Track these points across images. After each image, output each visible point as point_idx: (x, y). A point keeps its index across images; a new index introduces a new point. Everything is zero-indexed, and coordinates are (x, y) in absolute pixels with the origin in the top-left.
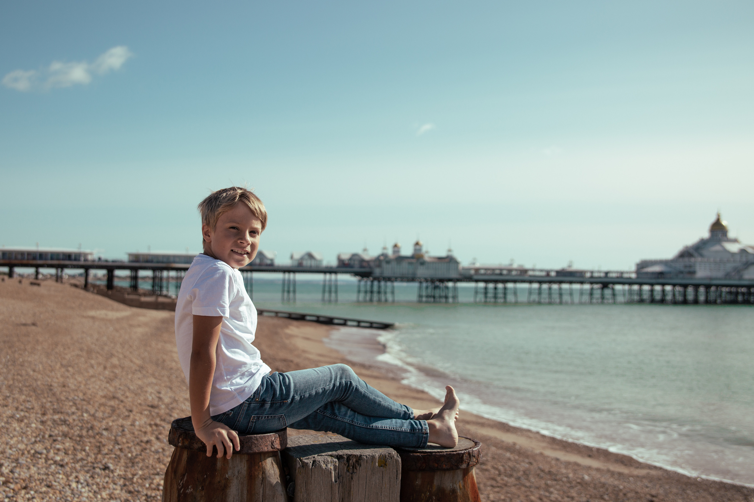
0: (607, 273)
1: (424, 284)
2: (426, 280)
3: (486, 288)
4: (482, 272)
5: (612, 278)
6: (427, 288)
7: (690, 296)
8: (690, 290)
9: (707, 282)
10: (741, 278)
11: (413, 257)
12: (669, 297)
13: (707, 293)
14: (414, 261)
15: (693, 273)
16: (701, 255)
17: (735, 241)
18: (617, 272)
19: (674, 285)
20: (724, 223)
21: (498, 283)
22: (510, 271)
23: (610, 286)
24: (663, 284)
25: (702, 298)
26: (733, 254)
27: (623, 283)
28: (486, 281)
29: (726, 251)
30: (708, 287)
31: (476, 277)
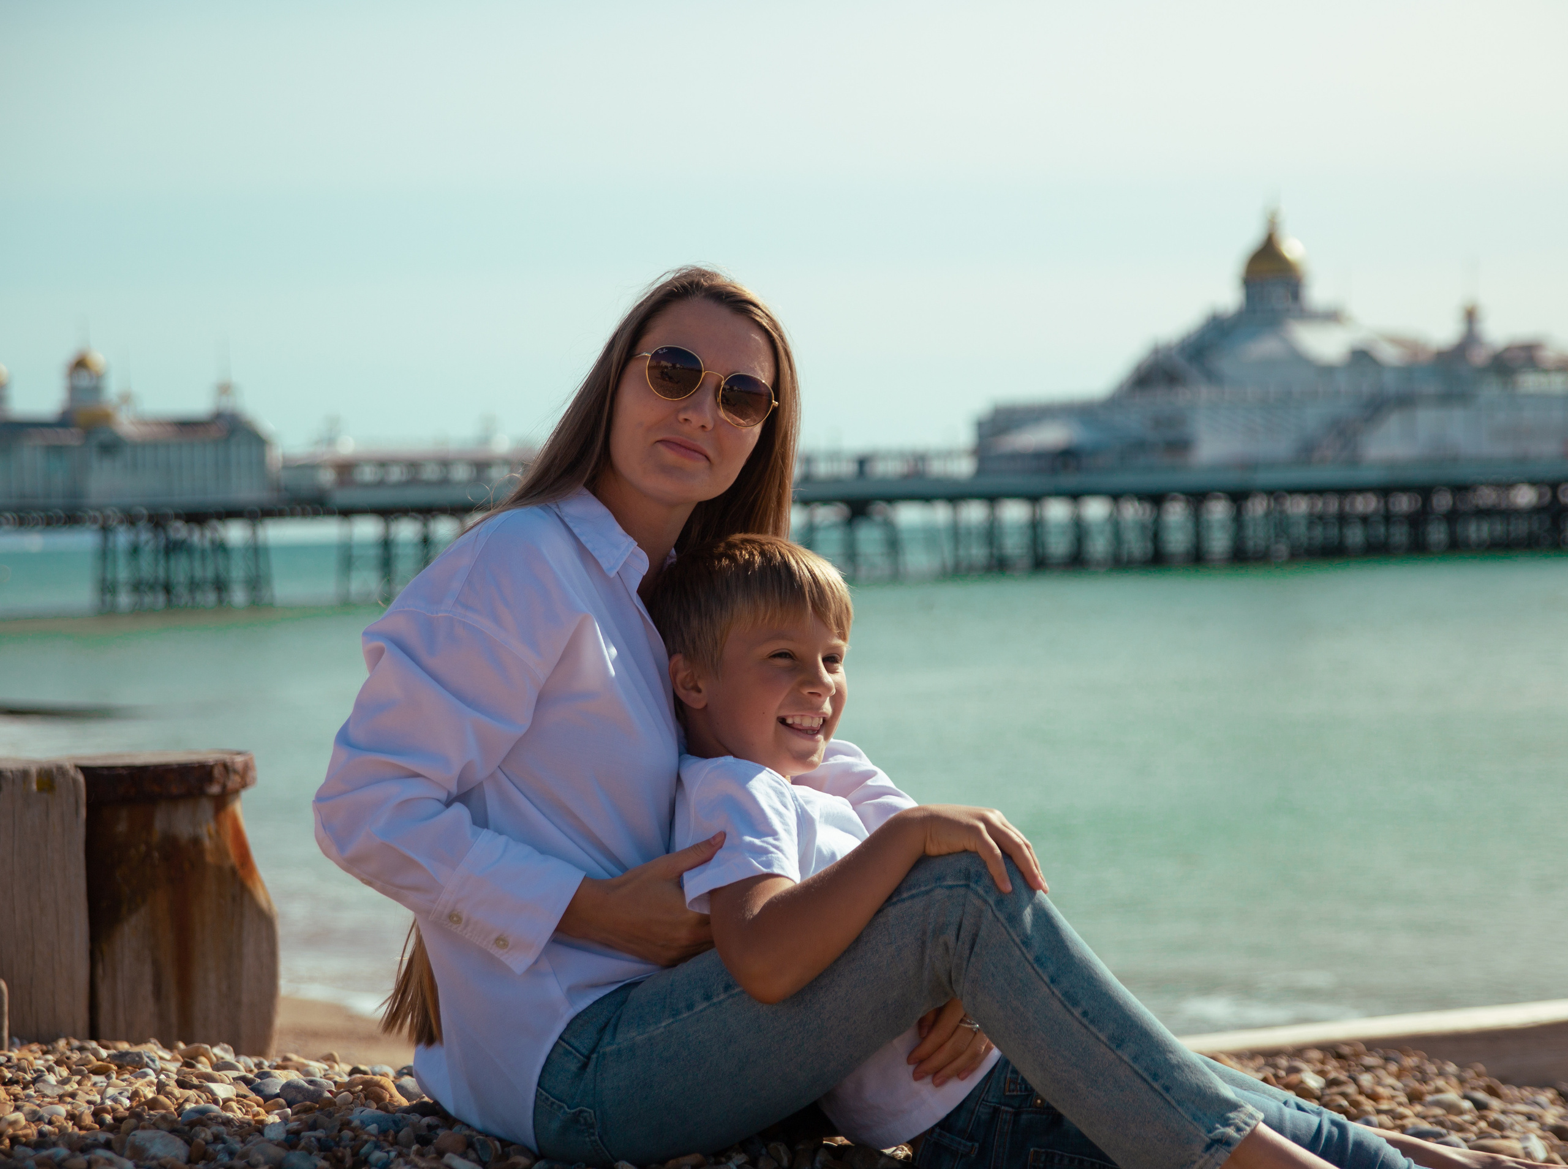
0: (863, 462)
1: (122, 538)
2: (130, 519)
3: (386, 544)
4: (368, 474)
5: (884, 481)
6: (135, 551)
7: (1177, 539)
8: (1176, 513)
9: (1233, 479)
10: (1354, 462)
11: (64, 421)
12: (1099, 546)
13: (1238, 519)
14: (70, 438)
15: (1180, 446)
16: (1212, 377)
17: (1332, 317)
18: (901, 455)
19: (1116, 496)
20: (1292, 248)
21: (433, 517)
22: (481, 466)
23: (880, 507)
24: (1075, 496)
26: (1327, 371)
27: (926, 498)
28: (387, 513)
29: (1299, 359)
30: (1238, 497)
31: (342, 497)
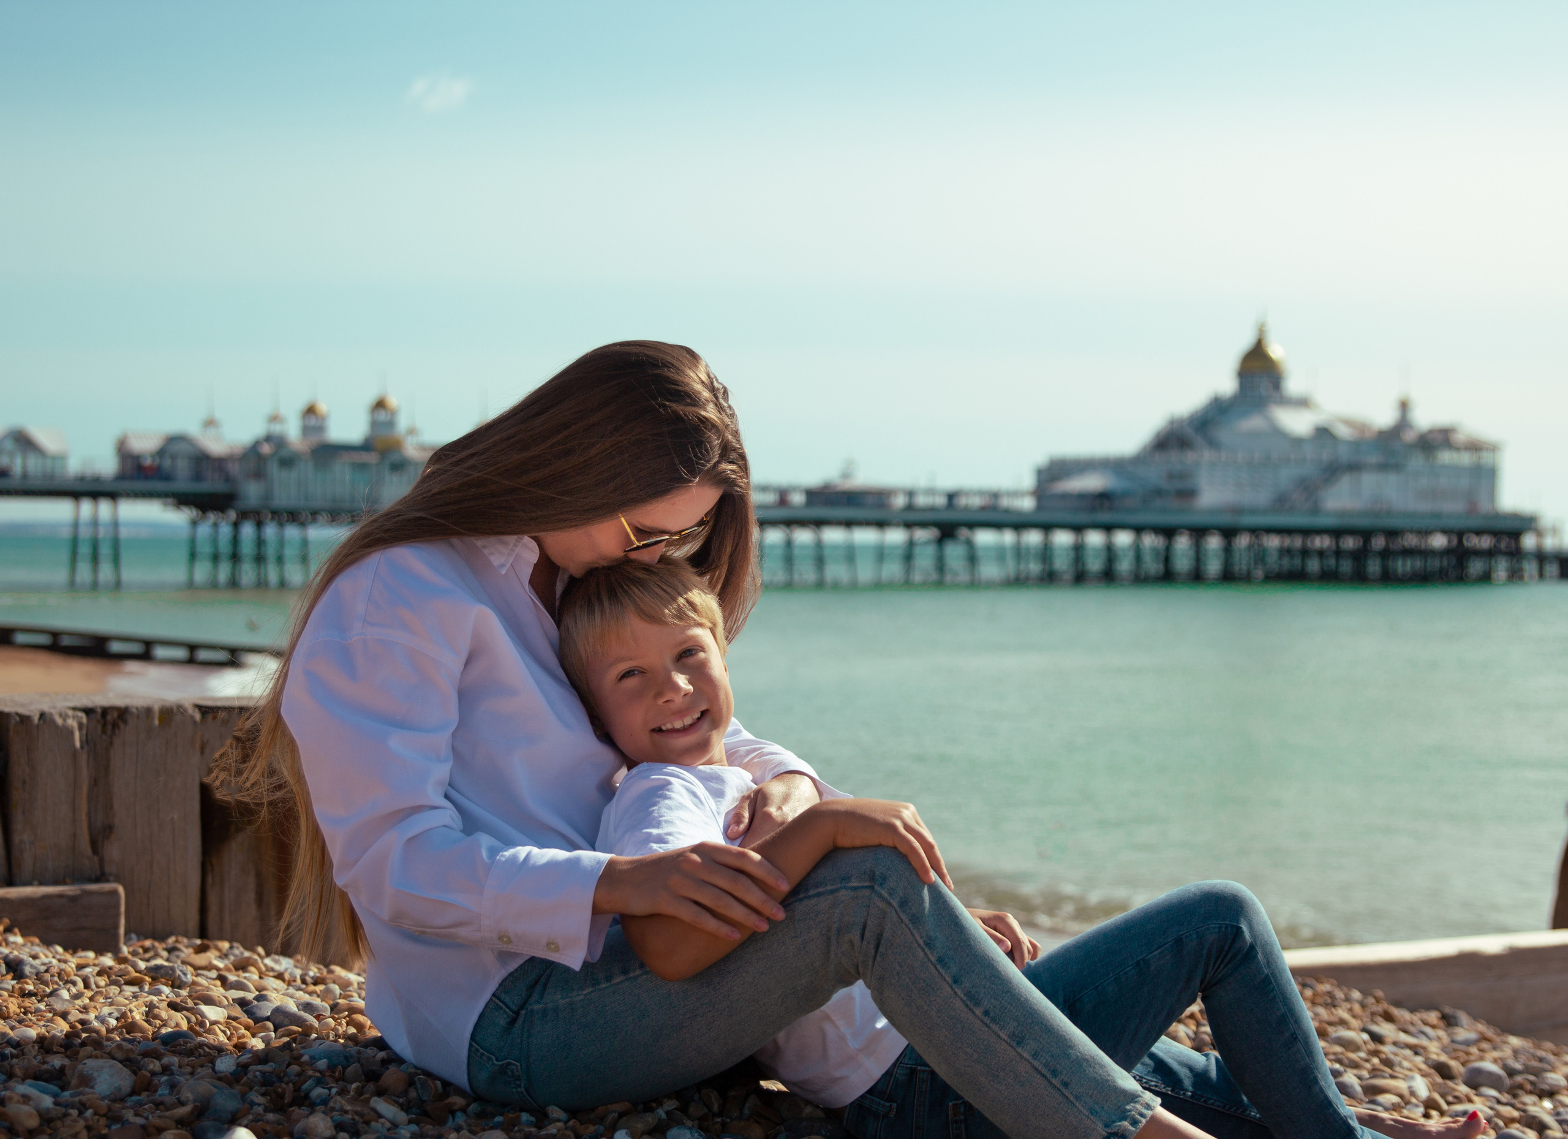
0: (951, 497)
5: (966, 509)
7: (1183, 562)
8: (1183, 543)
9: (1226, 520)
10: (1316, 510)
11: (367, 446)
12: (1124, 566)
13: (1228, 550)
14: (371, 458)
15: (1188, 494)
16: (1213, 444)
17: (1303, 403)
18: (981, 493)
19: (1138, 530)
20: (1275, 351)
23: (963, 532)
24: (1109, 528)
25: (1213, 566)
26: (1297, 442)
27: (998, 526)
29: (1278, 433)
30: (1229, 533)
